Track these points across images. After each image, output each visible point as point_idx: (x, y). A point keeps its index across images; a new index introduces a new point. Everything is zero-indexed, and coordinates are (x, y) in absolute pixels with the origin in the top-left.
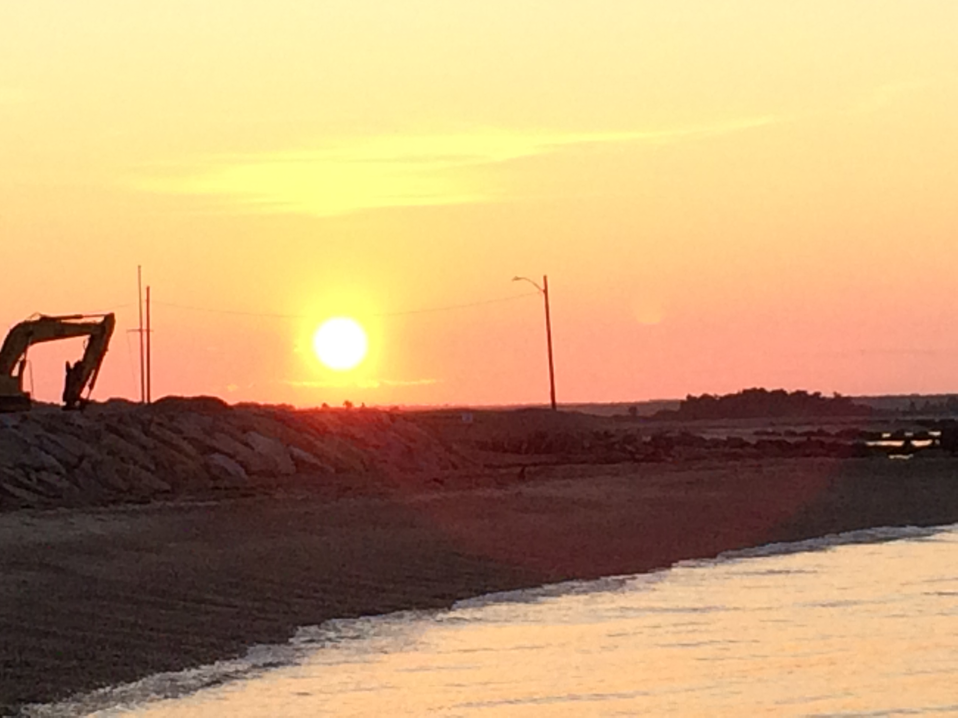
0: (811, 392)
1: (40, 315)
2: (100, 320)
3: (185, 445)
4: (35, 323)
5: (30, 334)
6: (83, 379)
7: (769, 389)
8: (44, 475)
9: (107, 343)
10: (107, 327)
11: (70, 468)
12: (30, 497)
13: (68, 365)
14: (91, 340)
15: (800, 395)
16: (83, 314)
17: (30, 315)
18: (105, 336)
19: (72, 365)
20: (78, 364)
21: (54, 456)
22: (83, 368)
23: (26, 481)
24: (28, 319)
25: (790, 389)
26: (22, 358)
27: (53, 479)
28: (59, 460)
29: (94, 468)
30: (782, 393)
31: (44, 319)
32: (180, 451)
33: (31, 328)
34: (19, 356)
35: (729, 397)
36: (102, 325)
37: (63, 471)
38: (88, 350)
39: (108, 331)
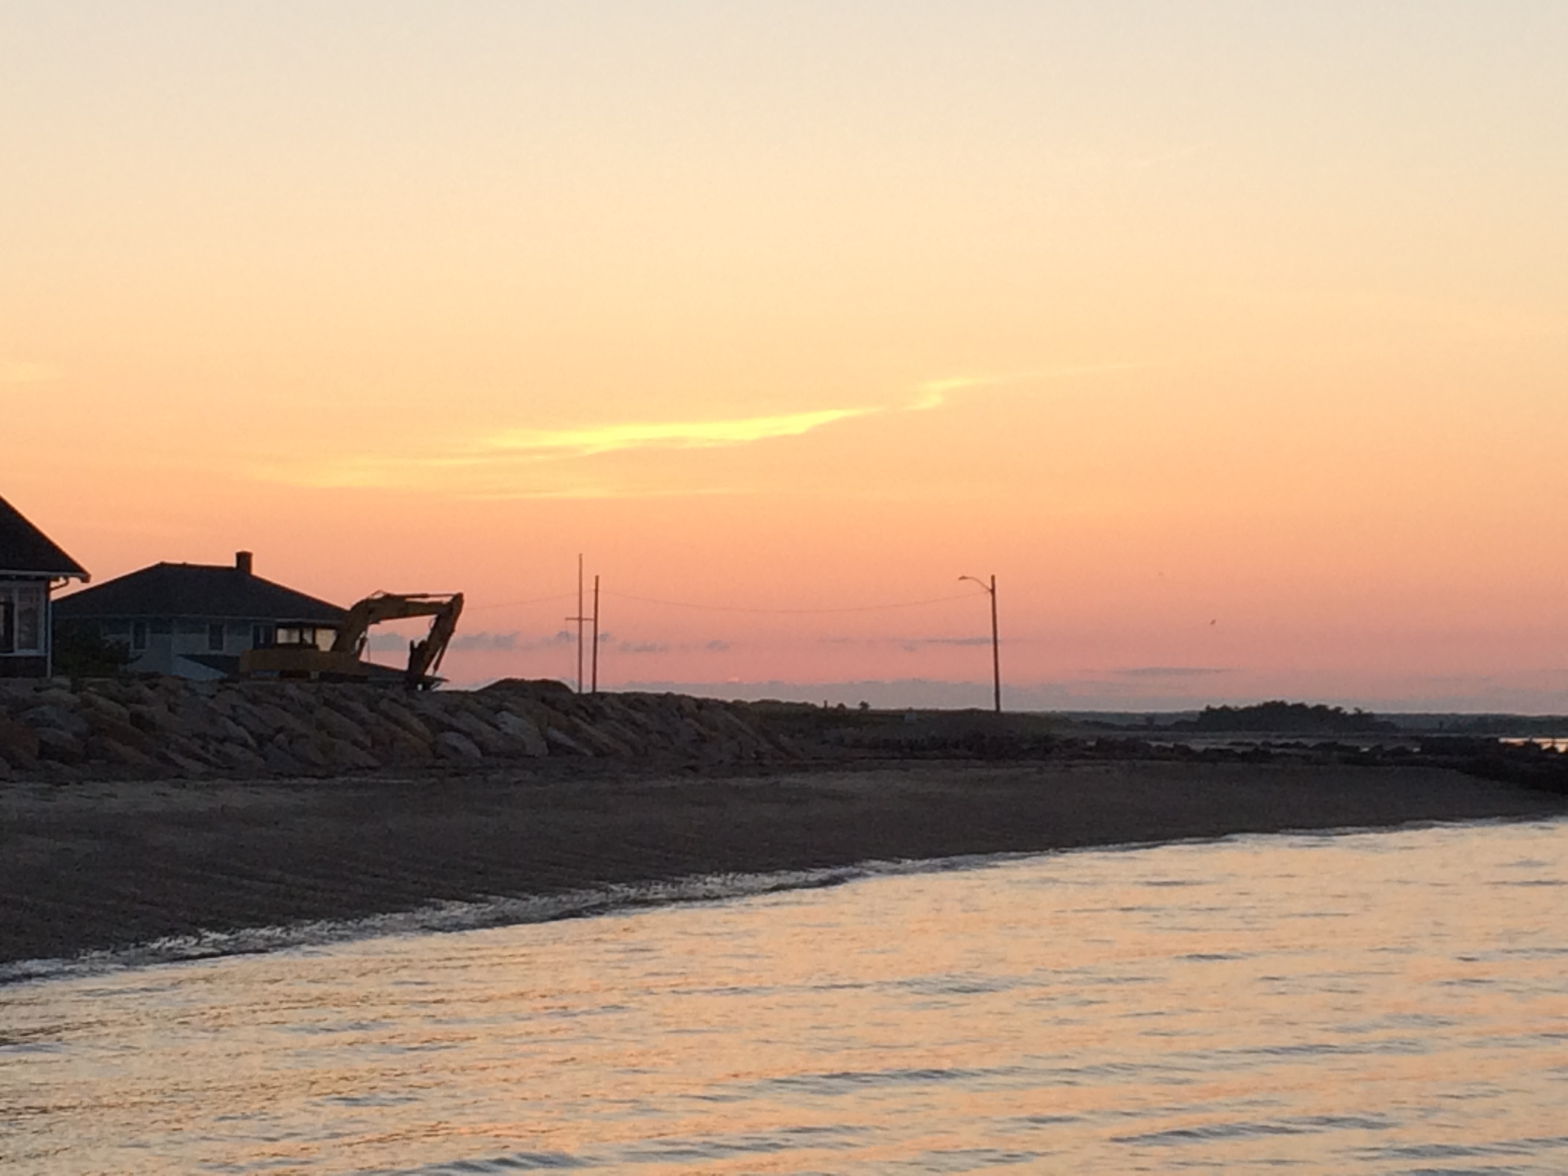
0: (1331, 707)
1: (384, 593)
2: (447, 600)
3: (415, 722)
4: (378, 601)
5: (371, 612)
6: (426, 658)
7: (1290, 703)
8: (228, 747)
9: (453, 625)
10: (455, 607)
11: (261, 740)
12: (199, 767)
13: (412, 644)
14: (438, 619)
15: (1320, 710)
16: (430, 592)
17: (373, 592)
18: (452, 617)
19: (416, 645)
20: (422, 644)
21: (245, 727)
22: (427, 649)
23: (202, 752)
24: (371, 597)
25: (1311, 703)
26: (361, 636)
27: (235, 750)
28: (251, 733)
29: (290, 743)
30: (1301, 707)
31: (388, 597)
32: (405, 727)
33: (371, 606)
34: (360, 633)
35: (1248, 710)
36: (450, 604)
37: (251, 741)
38: (433, 630)
39: (454, 612)
